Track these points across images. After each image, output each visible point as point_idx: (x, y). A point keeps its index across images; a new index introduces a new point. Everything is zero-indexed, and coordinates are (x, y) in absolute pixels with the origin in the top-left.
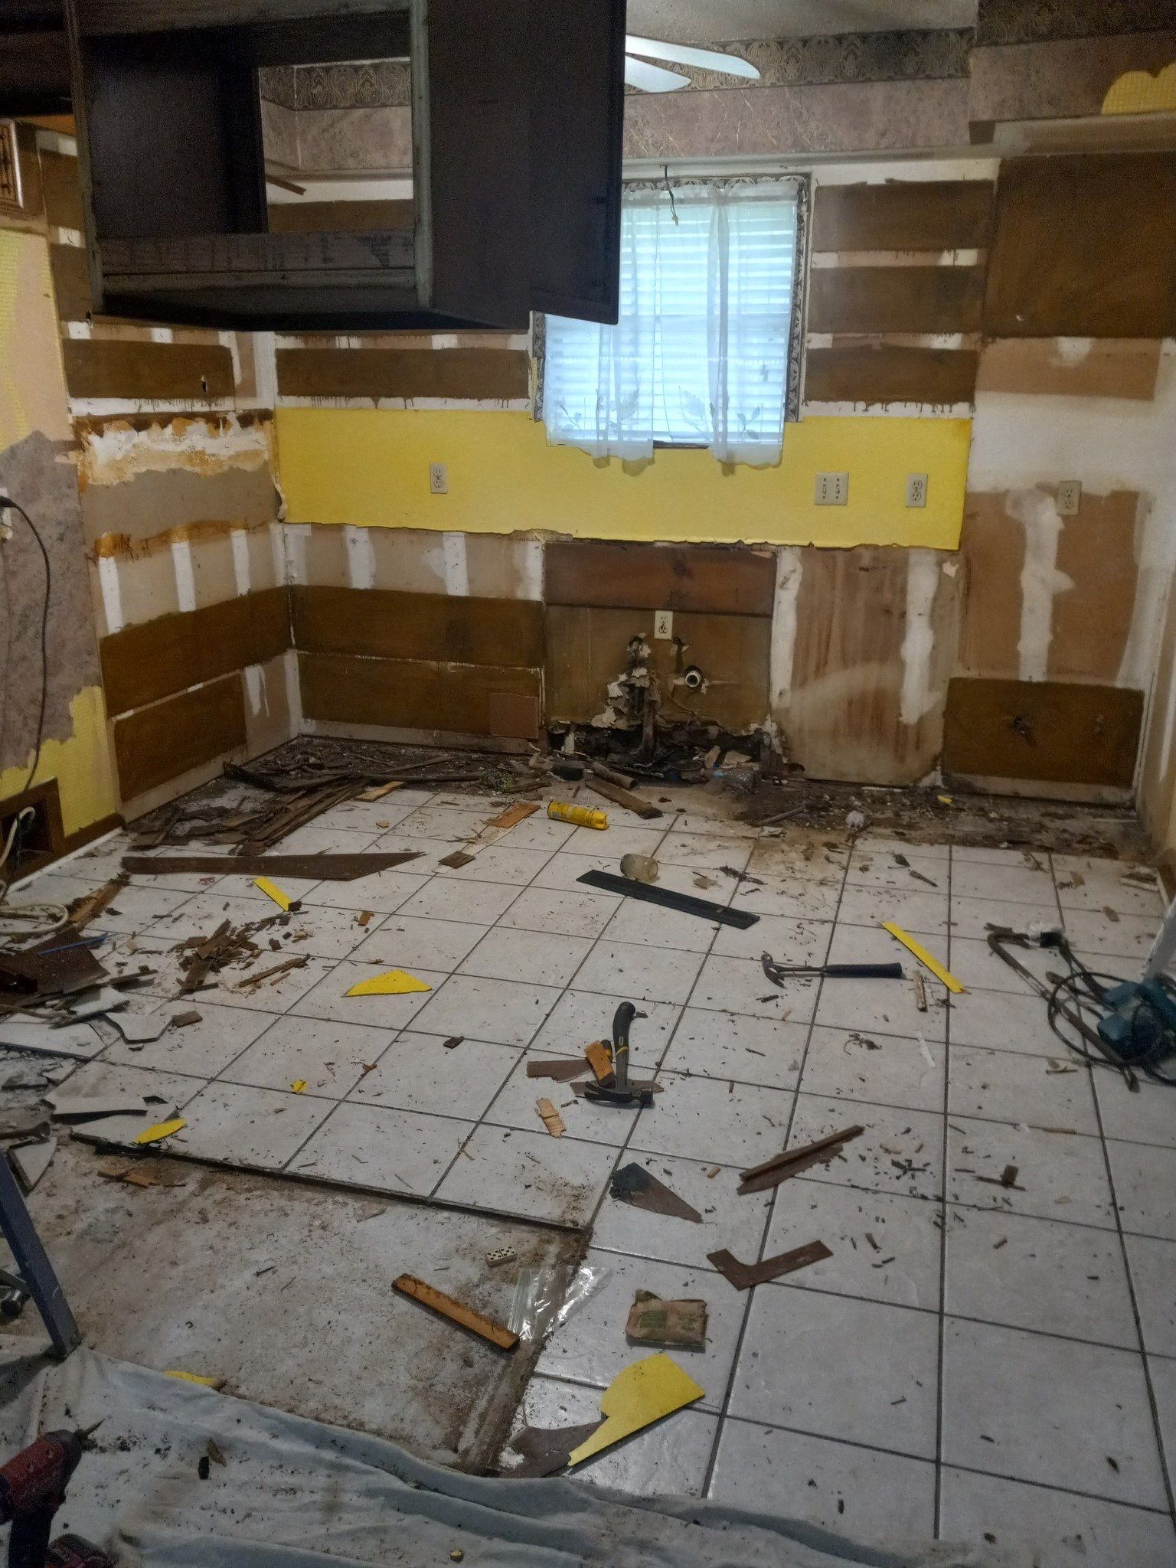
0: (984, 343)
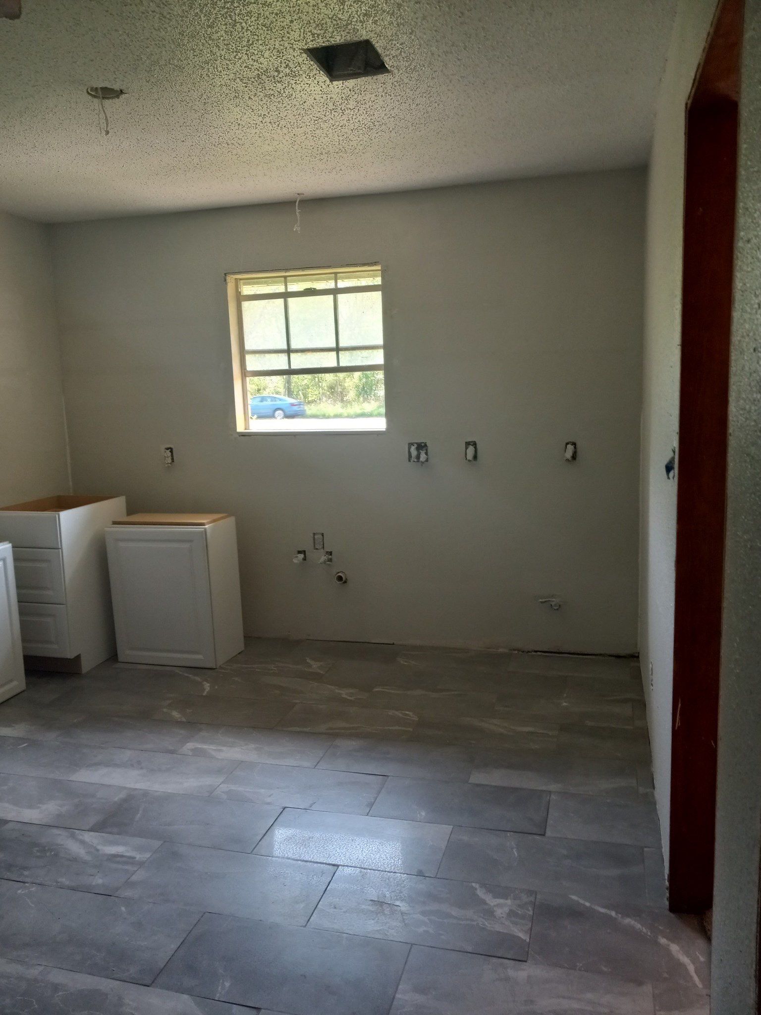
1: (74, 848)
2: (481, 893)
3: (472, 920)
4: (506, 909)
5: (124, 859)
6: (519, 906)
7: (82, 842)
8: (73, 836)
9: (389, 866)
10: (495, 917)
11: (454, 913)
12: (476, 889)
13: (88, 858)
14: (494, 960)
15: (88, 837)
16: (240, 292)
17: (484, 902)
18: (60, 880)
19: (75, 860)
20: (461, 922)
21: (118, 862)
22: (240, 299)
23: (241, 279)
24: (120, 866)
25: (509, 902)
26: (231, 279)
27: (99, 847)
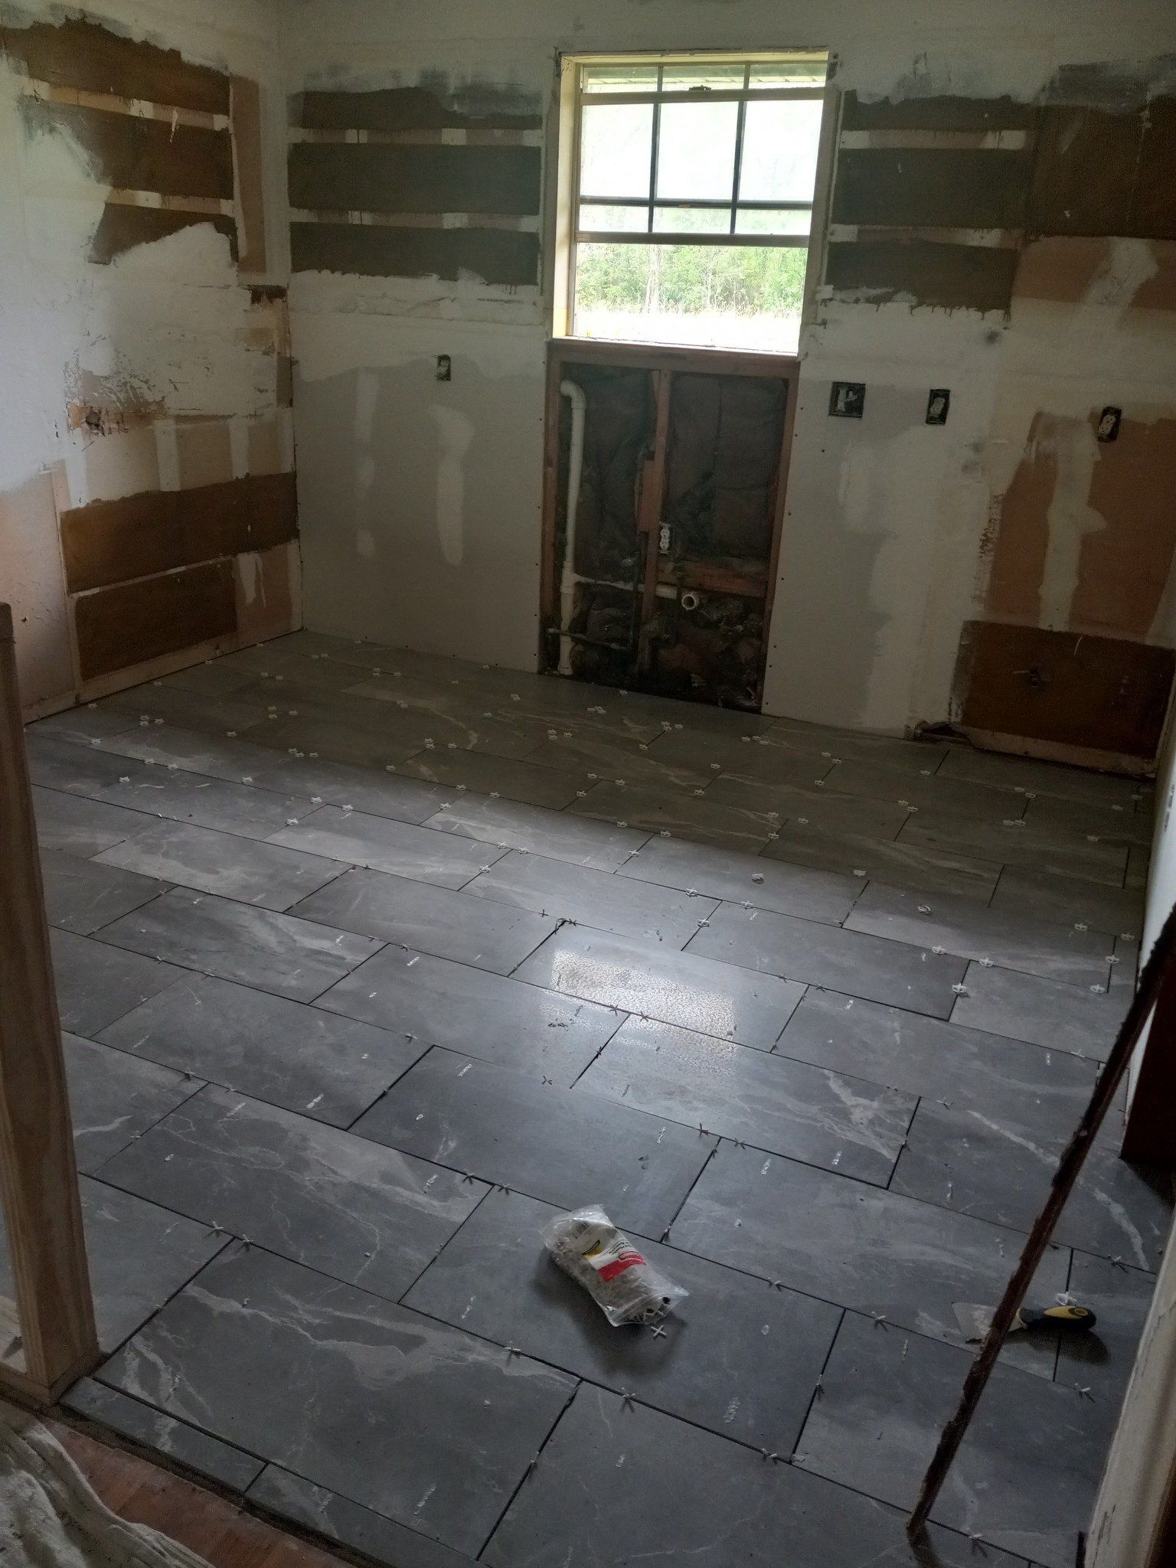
0: (1027, 242)
1: (262, 933)
2: (835, 1085)
3: (815, 1120)
4: (870, 1114)
5: (329, 959)
6: (891, 1113)
7: (273, 927)
8: (262, 917)
9: (704, 1026)
10: (850, 1121)
11: (789, 1106)
12: (828, 1078)
13: (281, 950)
14: (840, 1179)
15: (282, 921)
16: (582, 90)
17: (836, 1098)
18: (239, 973)
19: (262, 949)
20: (798, 1120)
21: (320, 961)
22: (581, 99)
23: (585, 65)
24: (323, 967)
25: (875, 1104)
26: (568, 63)
27: (296, 938)
